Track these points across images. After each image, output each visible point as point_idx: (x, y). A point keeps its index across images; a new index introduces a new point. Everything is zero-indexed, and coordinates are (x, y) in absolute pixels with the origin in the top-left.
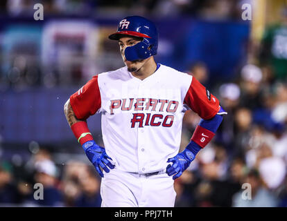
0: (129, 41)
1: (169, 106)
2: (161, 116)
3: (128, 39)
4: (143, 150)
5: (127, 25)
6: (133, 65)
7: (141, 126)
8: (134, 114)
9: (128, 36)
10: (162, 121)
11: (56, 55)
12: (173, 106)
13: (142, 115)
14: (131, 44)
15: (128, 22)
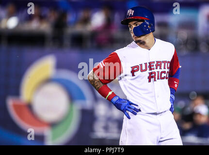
0: (135, 23)
3: (134, 22)
5: (132, 13)
6: (139, 39)
14: (137, 25)
15: (133, 11)
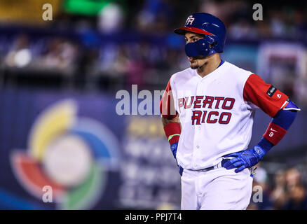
0: (192, 37)
1: (225, 103)
2: (217, 114)
4: (198, 147)
5: (192, 22)
7: (198, 123)
8: (193, 112)
9: (190, 32)
10: (218, 118)
11: (270, 74)
12: (229, 103)
13: (200, 113)
14: (194, 40)
15: (193, 19)
